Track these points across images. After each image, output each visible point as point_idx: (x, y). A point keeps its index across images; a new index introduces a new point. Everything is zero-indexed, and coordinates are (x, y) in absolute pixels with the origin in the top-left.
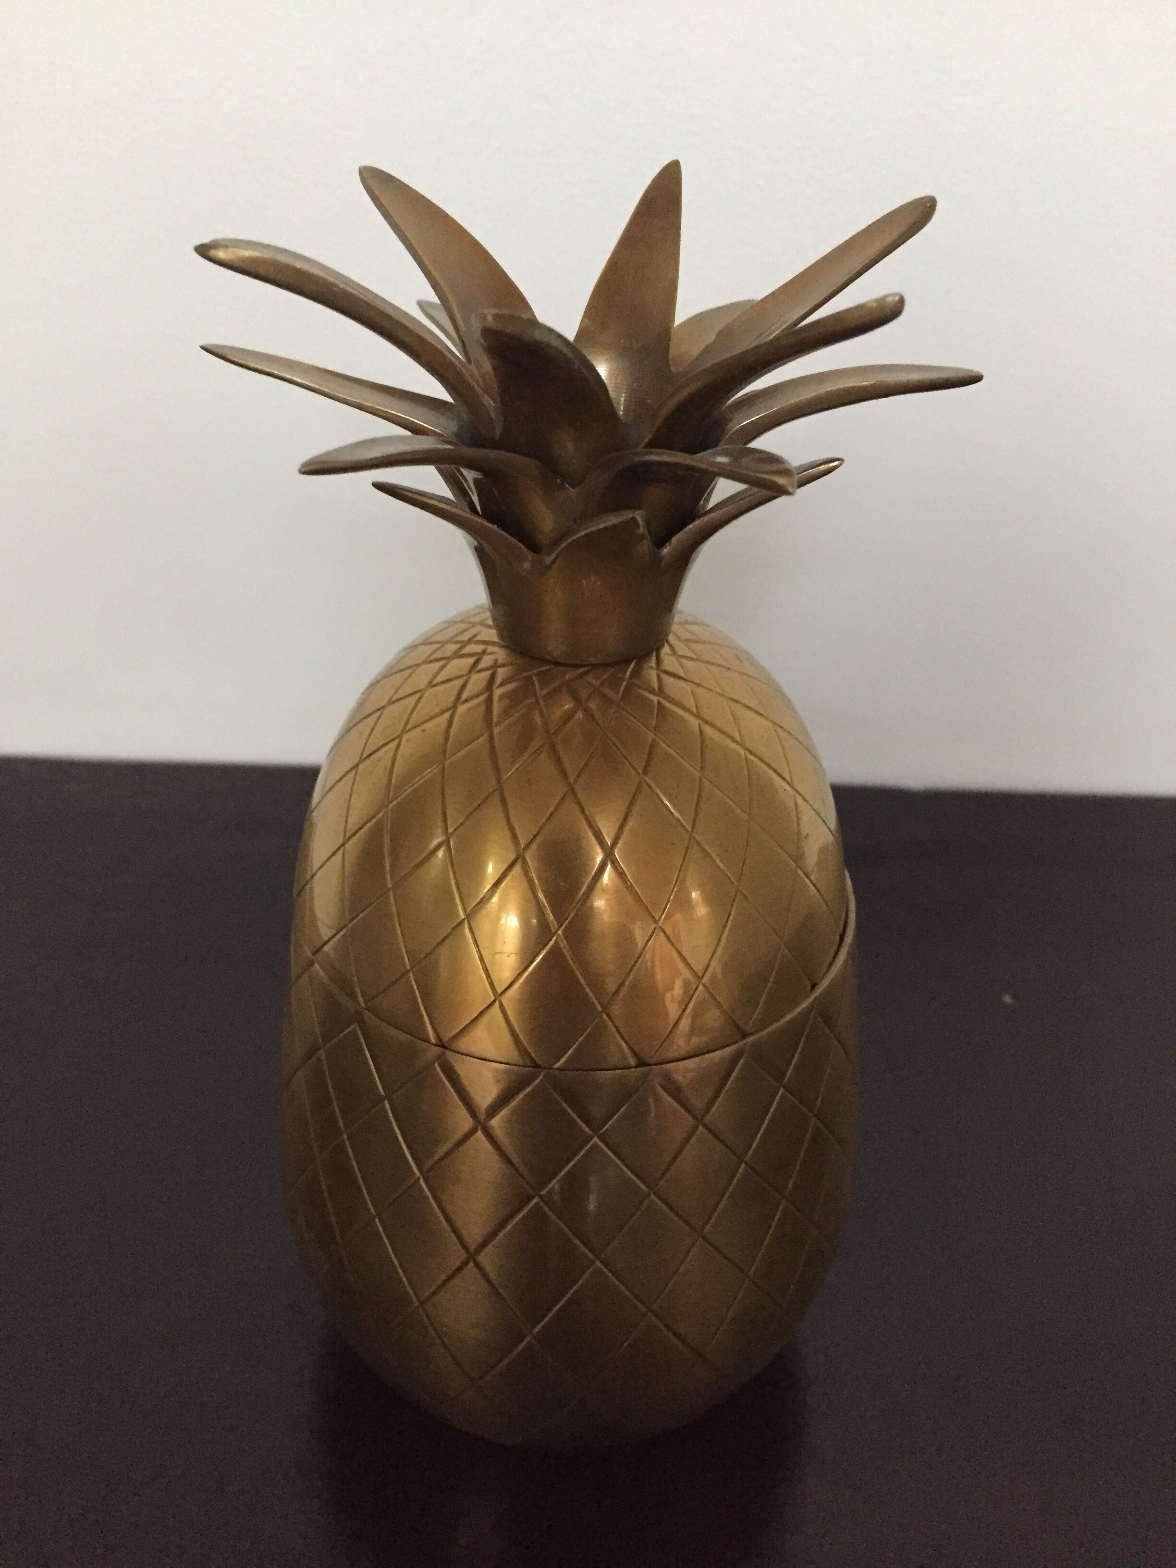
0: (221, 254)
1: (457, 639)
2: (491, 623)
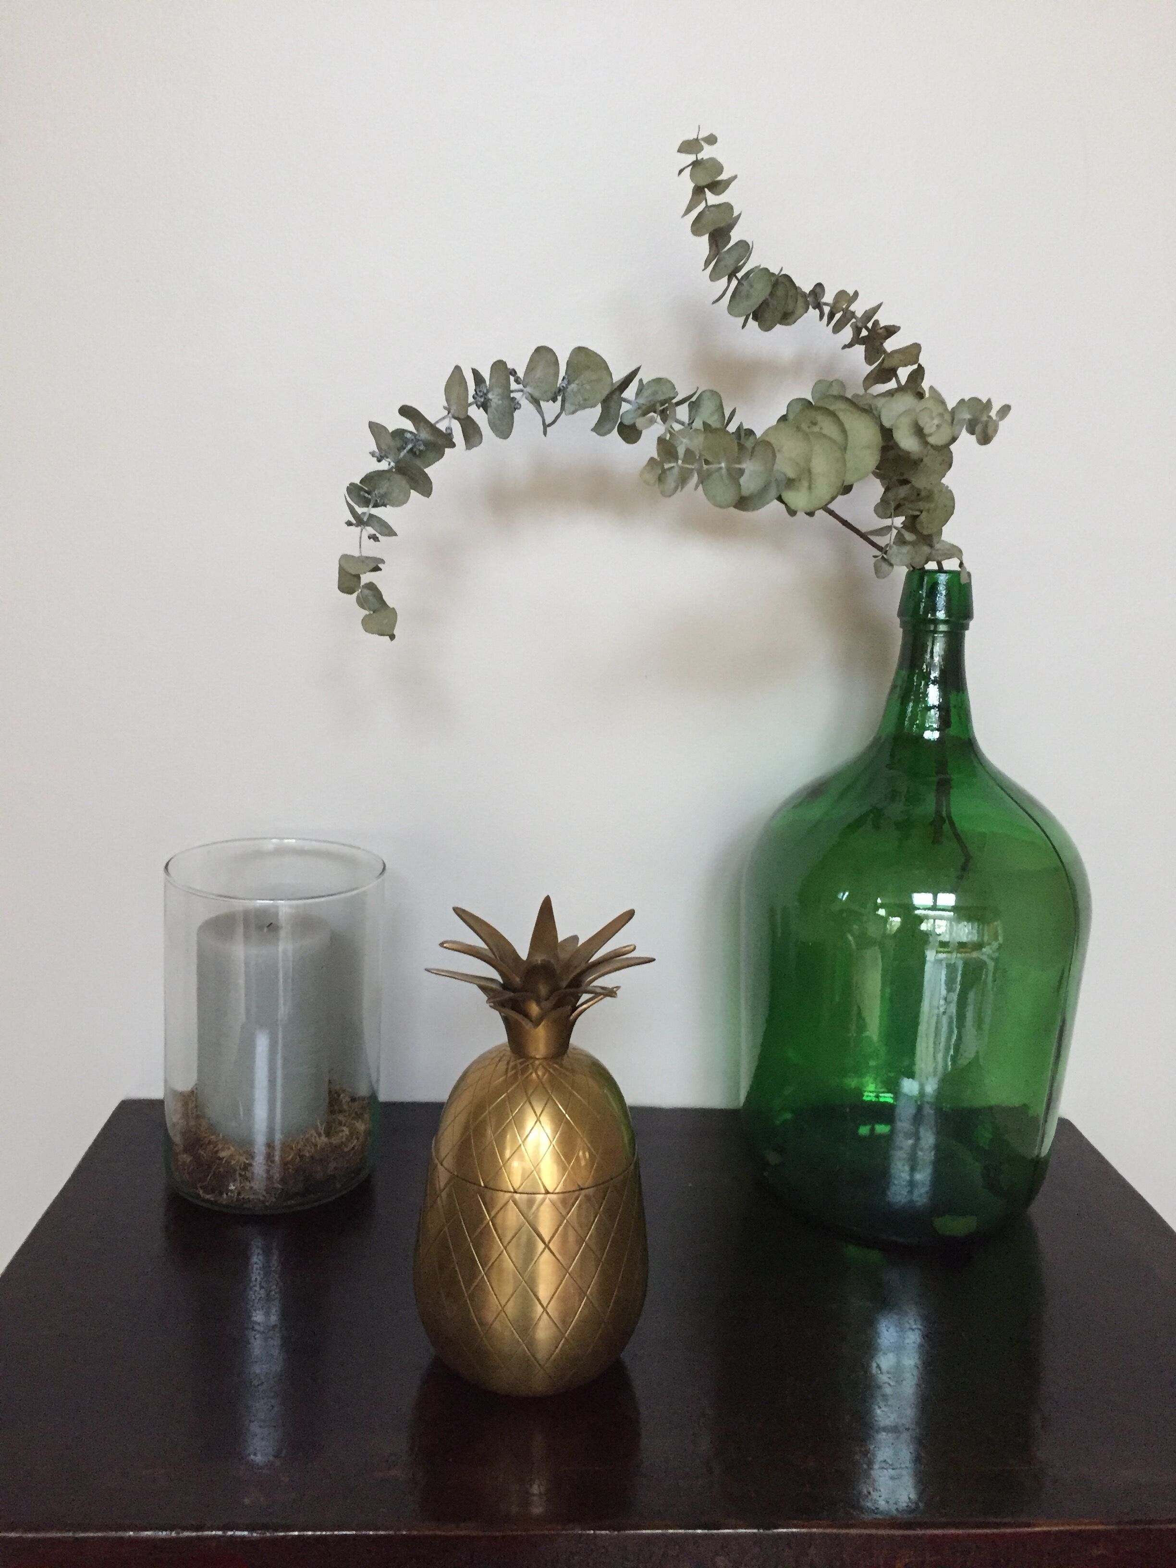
1: (499, 1054)
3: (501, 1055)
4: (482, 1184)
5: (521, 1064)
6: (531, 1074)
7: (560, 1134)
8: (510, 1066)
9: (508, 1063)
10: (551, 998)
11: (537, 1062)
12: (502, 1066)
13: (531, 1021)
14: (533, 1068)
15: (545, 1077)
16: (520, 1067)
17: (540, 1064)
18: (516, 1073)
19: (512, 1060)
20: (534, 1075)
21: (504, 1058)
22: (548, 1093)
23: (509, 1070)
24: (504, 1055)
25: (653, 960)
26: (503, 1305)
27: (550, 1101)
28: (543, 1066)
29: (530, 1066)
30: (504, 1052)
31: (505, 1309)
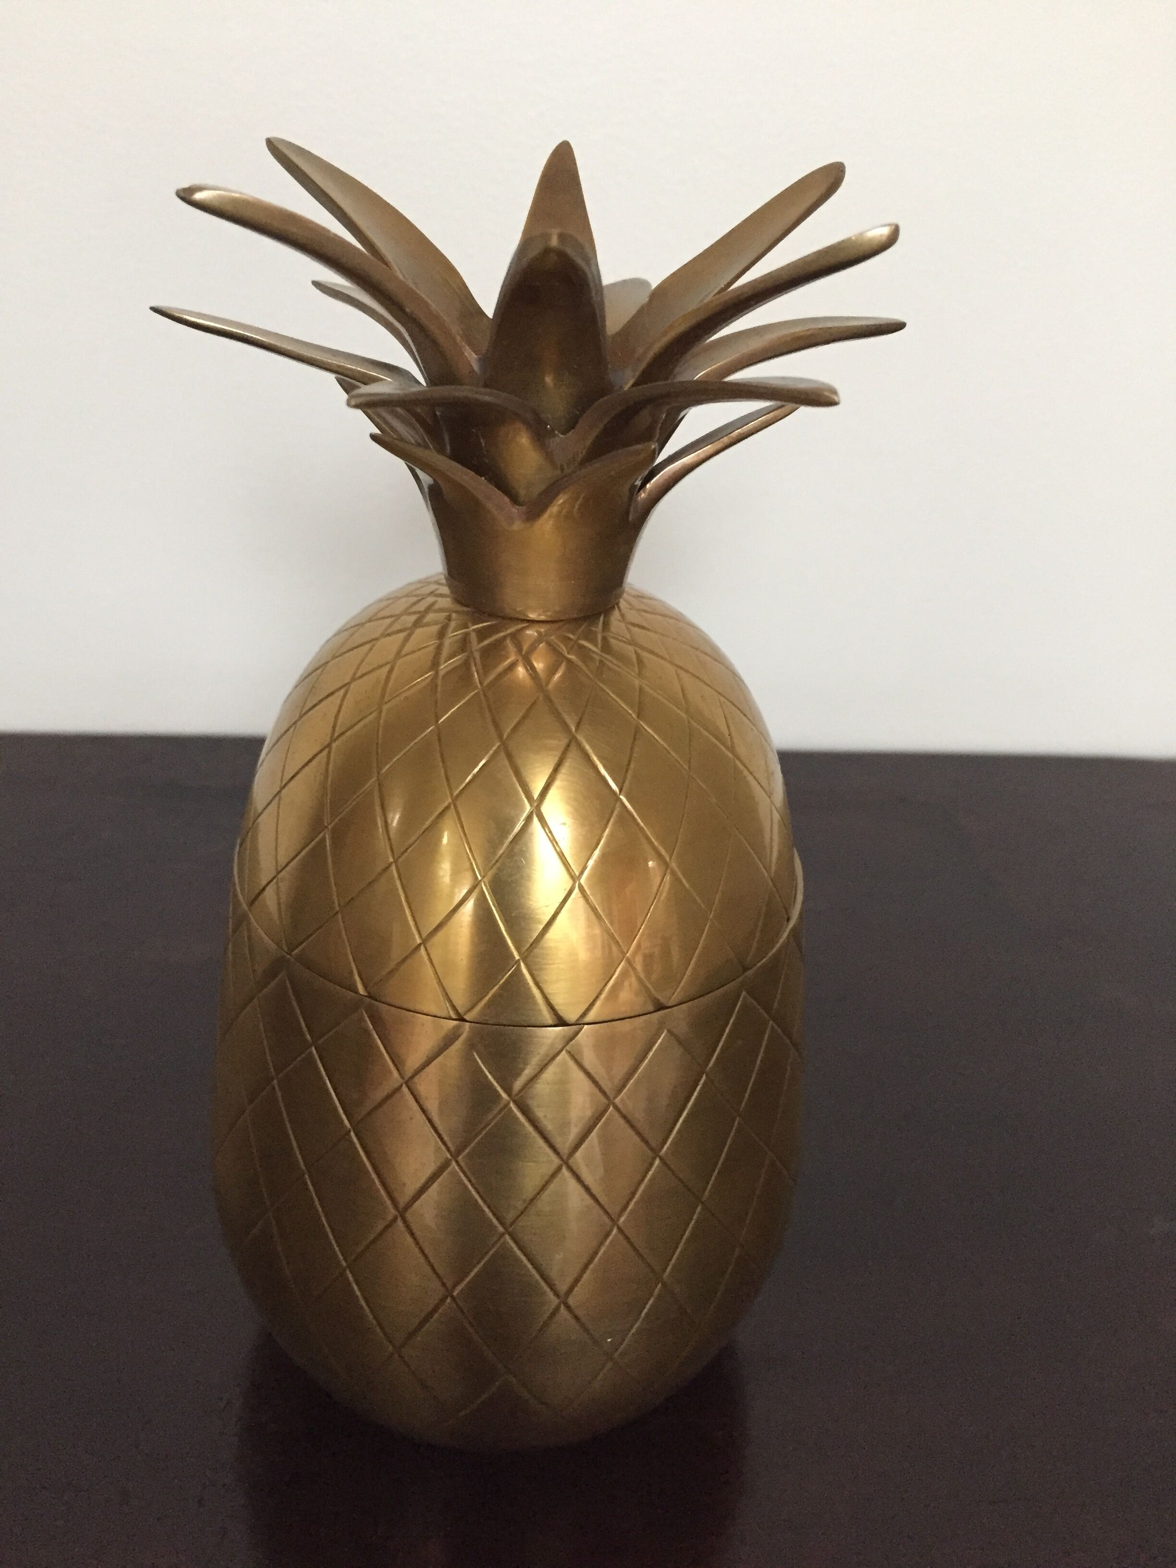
0: (198, 196)
1: (414, 609)
2: (444, 581)
3: (422, 606)
4: (361, 990)
5: (482, 634)
6: (512, 667)
7: (604, 857)
8: (447, 642)
9: (441, 634)
10: (582, 424)
11: (531, 633)
12: (425, 635)
13: (515, 499)
14: (519, 649)
15: (557, 676)
16: (476, 646)
17: (539, 640)
18: (466, 664)
19: (453, 624)
20: (521, 671)
21: (431, 617)
22: (565, 726)
23: (445, 652)
24: (429, 609)
25: (899, 326)
26: (401, 1205)
27: (573, 754)
28: (549, 644)
29: (509, 645)
30: (431, 600)
31: (408, 1215)
